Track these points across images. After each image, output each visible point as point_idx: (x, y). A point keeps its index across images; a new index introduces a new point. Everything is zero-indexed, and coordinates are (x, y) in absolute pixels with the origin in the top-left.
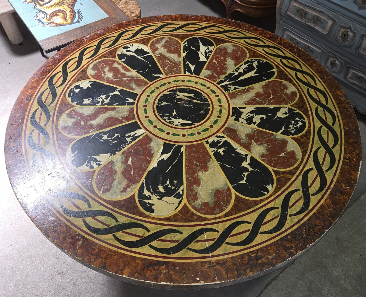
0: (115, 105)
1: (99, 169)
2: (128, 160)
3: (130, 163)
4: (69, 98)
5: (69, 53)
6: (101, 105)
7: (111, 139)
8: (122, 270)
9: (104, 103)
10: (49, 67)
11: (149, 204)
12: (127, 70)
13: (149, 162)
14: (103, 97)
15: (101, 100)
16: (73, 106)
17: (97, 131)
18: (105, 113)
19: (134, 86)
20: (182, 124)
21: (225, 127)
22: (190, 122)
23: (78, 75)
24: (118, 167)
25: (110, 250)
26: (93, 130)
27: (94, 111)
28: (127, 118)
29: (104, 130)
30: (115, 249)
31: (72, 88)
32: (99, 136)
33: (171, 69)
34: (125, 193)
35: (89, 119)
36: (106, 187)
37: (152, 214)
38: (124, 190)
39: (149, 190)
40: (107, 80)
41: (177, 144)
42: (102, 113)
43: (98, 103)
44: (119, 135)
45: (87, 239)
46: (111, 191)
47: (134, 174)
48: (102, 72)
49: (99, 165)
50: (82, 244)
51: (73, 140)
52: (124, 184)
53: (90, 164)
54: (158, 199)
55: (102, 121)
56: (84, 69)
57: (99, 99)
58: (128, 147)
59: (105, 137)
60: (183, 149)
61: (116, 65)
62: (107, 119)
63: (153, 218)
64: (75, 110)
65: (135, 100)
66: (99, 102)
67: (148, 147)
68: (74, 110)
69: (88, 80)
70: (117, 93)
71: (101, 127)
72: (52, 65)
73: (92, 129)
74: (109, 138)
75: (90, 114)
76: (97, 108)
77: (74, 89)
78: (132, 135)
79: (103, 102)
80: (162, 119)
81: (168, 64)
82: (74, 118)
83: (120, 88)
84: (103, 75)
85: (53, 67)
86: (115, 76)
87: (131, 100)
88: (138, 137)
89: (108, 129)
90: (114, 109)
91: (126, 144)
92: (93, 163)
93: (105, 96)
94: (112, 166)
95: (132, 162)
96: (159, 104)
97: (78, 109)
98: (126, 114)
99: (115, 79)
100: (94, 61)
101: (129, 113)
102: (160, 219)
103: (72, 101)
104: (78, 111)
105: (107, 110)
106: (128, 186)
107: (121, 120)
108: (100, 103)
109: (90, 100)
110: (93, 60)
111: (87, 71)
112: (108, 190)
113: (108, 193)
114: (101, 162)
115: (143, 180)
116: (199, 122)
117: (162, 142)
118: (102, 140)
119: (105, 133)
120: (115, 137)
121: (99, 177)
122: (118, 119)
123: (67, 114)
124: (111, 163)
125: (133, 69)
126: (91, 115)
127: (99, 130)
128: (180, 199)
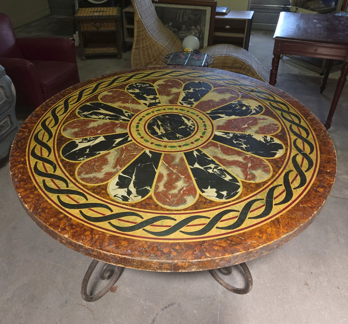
0: (211, 158)
1: (268, 135)
2: (245, 128)
3: (246, 126)
4: (238, 192)
5: (180, 246)
6: (220, 166)
7: (242, 142)
8: (296, 101)
9: (216, 166)
10: (221, 245)
11: (258, 108)
12: (161, 176)
13: (235, 120)
14: (210, 171)
15: (215, 170)
16: (243, 182)
17: (245, 153)
18: (225, 159)
19: (177, 160)
20: (189, 120)
21: (171, 105)
22: (183, 118)
23: (206, 208)
24: (255, 128)
25: (296, 108)
26: (247, 155)
27: (231, 166)
28: (216, 145)
29: (240, 150)
30: (293, 107)
31: (226, 199)
32: (247, 150)
33: (132, 150)
34: (265, 118)
35: (241, 164)
36: (273, 126)
37: (261, 105)
38: (264, 119)
39: (251, 112)
40: (189, 181)
41: (208, 115)
42: (227, 160)
43: (221, 170)
44: (234, 141)
45: (304, 117)
46: (272, 123)
47: (250, 121)
48: (182, 192)
49: (266, 137)
50: (308, 117)
51: (268, 159)
52: (262, 121)
53: (270, 140)
54: (251, 107)
55: (234, 156)
56: (193, 210)
57: (215, 172)
58: (237, 133)
59: (244, 146)
60: (209, 112)
61: (161, 188)
62: (229, 155)
63: (262, 104)
64: (244, 178)
65: (193, 151)
66: (218, 170)
67: (225, 124)
68: (246, 179)
69: (203, 195)
70: (197, 165)
71: (239, 154)
72: (216, 245)
73: (247, 156)
74: (242, 144)
75: (237, 167)
76: (226, 167)
77: (225, 197)
78: (226, 135)
79: (216, 168)
80: (194, 130)
81: (126, 156)
82: (251, 173)
83: (189, 167)
84: (185, 188)
85: (217, 241)
86: (178, 179)
87: (195, 153)
88: (223, 132)
89: (236, 149)
90: (214, 157)
91: (235, 134)
92: (268, 139)
93: (208, 170)
94: (259, 131)
95: (244, 125)
96: (182, 138)
98: (212, 148)
99: (182, 176)
100: (172, 210)
101: (209, 147)
102: (260, 102)
103: (239, 187)
104: (242, 176)
105: (220, 160)
106: (260, 119)
107: (220, 147)
108: (219, 168)
109: (223, 176)
110: (171, 212)
111: (192, 205)
112: (273, 124)
113: (275, 124)
114: (263, 137)
115: (248, 116)
116: (179, 115)
117: (214, 122)
118: (248, 146)
119: (242, 148)
120: (238, 142)
121: (272, 132)
122: (221, 149)
123: (254, 180)
124: (257, 132)
125: (156, 172)
126: (236, 166)
127: (243, 153)
128: (241, 101)
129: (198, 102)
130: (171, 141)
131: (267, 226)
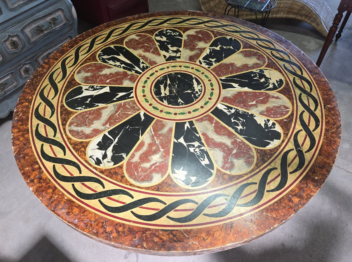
0: (200, 135)
1: (272, 119)
2: (252, 105)
3: (254, 103)
4: (208, 181)
5: (124, 228)
6: (204, 146)
7: (239, 122)
8: (325, 82)
9: (200, 145)
10: (163, 237)
11: (277, 83)
12: (142, 144)
13: (246, 93)
14: (192, 150)
15: (197, 150)
16: (218, 170)
17: (236, 136)
18: (213, 139)
19: (165, 130)
20: (199, 83)
21: (190, 62)
22: (194, 81)
23: (167, 192)
24: (262, 108)
25: (320, 90)
26: (237, 139)
27: (215, 149)
28: (211, 120)
29: (233, 131)
30: (317, 89)
31: (192, 186)
32: (241, 133)
33: (129, 109)
34: (280, 97)
35: (227, 149)
36: (283, 108)
37: (283, 79)
38: (277, 98)
39: (268, 86)
40: (165, 157)
41: (220, 82)
42: (214, 141)
43: (202, 151)
44: (232, 119)
45: (324, 104)
46: (284, 104)
47: (262, 97)
48: (153, 167)
49: (268, 121)
50: (329, 104)
51: (258, 149)
52: (274, 100)
53: (271, 126)
54: (271, 79)
55: (223, 137)
56: (154, 191)
57: (196, 152)
58: (240, 109)
59: (240, 127)
60: (223, 78)
61: (136, 159)
62: (219, 135)
63: (285, 78)
64: (221, 166)
65: (185, 123)
66: (200, 150)
67: (233, 97)
68: (223, 168)
69: (173, 176)
70: (182, 140)
71: (230, 135)
72: (158, 237)
73: (237, 141)
74: (240, 124)
75: (220, 151)
76: (210, 148)
77: (193, 183)
78: (227, 110)
79: (199, 147)
80: (198, 97)
81: (120, 114)
82: (232, 162)
83: (173, 140)
84: (158, 164)
85: (160, 232)
86: (155, 152)
87: (187, 125)
88: (226, 106)
89: (230, 129)
90: (204, 134)
91: (238, 111)
92: (269, 124)
93: (190, 148)
94: (264, 112)
95: (253, 102)
96: (182, 104)
97: (219, 164)
98: (206, 123)
99: (161, 150)
100: (134, 186)
101: (204, 121)
102: (283, 75)
103: (211, 174)
104: (221, 163)
105: (207, 139)
106: (273, 97)
107: (215, 124)
108: (202, 148)
109: (202, 159)
110: (132, 188)
111: (156, 185)
112: (284, 106)
113: (286, 106)
114: (265, 121)
115: (263, 91)
116: (192, 76)
117: (223, 91)
118: (244, 128)
119: (236, 130)
120: (236, 121)
121: (278, 116)
122: (214, 126)
123: (230, 171)
124: (262, 113)
125: (139, 139)
126: (220, 149)
127: (235, 135)
128: (263, 70)
129: (218, 64)
130: (170, 106)
131: (218, 228)
